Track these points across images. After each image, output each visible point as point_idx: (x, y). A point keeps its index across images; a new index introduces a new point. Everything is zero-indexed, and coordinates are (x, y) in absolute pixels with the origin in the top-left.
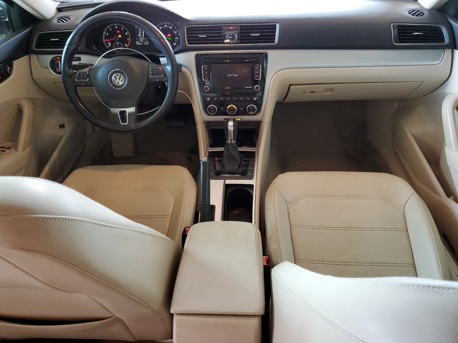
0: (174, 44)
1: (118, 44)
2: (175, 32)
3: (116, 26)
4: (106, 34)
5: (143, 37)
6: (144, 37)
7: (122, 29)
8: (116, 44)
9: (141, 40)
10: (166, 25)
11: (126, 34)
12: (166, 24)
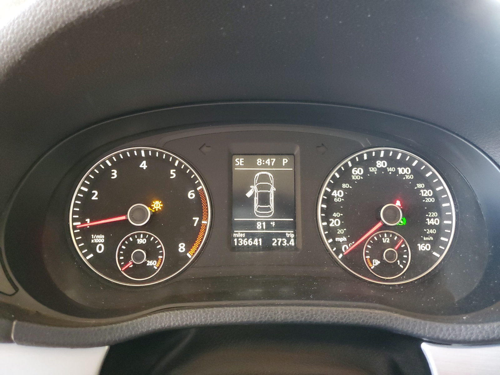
0: (422, 247)
1: (141, 241)
2: (426, 193)
3: (142, 159)
4: (90, 194)
5: (269, 209)
6: (273, 210)
7: (172, 172)
8: (134, 245)
9: (259, 225)
10: (382, 159)
11: (191, 195)
12: (386, 158)
